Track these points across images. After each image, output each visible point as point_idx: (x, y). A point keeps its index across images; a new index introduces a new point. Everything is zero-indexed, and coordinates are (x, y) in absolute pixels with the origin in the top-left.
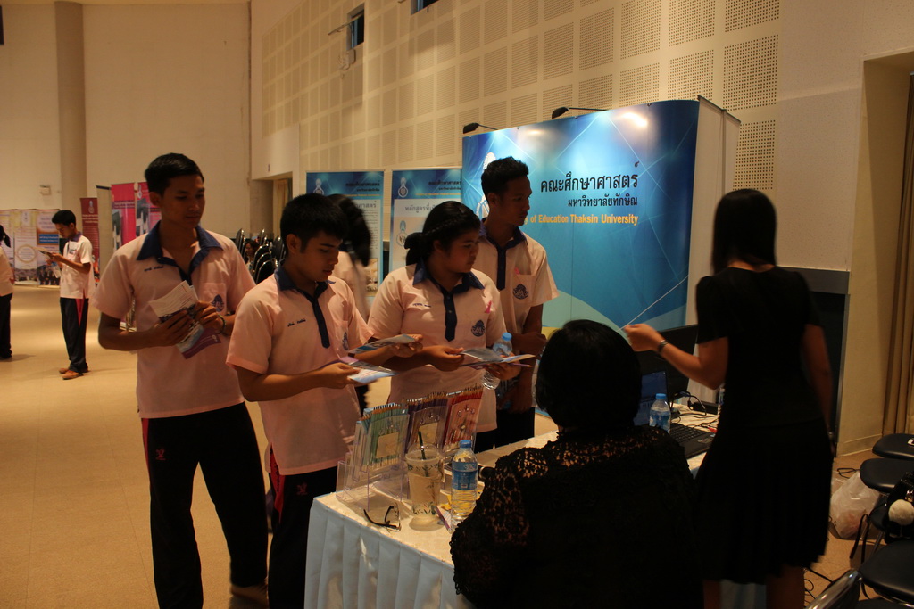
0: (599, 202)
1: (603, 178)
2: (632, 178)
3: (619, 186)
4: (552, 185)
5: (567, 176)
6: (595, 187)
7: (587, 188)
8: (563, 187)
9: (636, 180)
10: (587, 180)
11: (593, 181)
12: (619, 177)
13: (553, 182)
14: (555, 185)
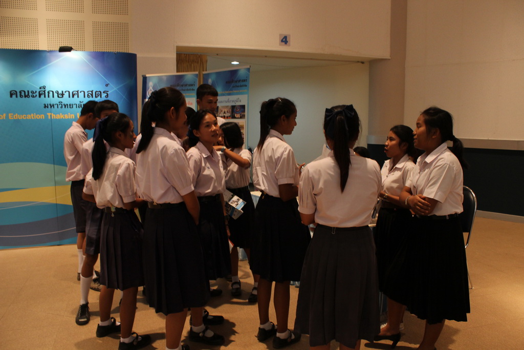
0: (75, 106)
1: (78, 92)
2: (104, 92)
3: (92, 97)
4: (23, 94)
5: (40, 88)
6: (69, 97)
7: (63, 97)
8: (36, 96)
9: (107, 94)
10: (62, 92)
11: (67, 93)
12: (92, 92)
13: (25, 92)
14: (27, 94)
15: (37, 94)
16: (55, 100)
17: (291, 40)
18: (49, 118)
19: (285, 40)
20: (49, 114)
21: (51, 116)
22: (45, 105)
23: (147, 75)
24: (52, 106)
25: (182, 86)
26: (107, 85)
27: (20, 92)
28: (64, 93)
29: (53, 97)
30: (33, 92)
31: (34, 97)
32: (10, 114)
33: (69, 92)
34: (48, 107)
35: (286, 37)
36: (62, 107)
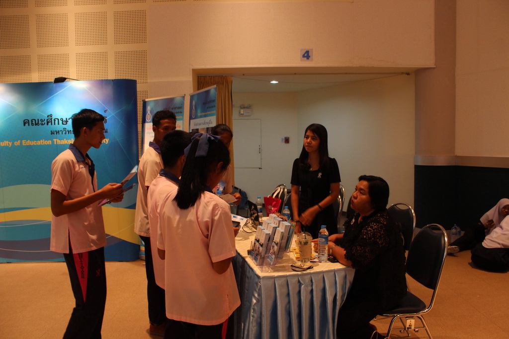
4: (34, 122)
5: (48, 117)
7: (67, 123)
10: (66, 119)
13: (35, 120)
14: (37, 122)
15: (46, 122)
16: (60, 127)
17: (314, 55)
18: (55, 143)
19: (307, 55)
20: (55, 140)
21: (57, 141)
22: (52, 131)
23: (147, 100)
24: (58, 132)
26: (105, 111)
27: (32, 121)
28: (68, 120)
29: (59, 124)
30: (42, 120)
31: (43, 125)
32: (23, 141)
34: (54, 134)
35: (307, 52)
36: (66, 133)
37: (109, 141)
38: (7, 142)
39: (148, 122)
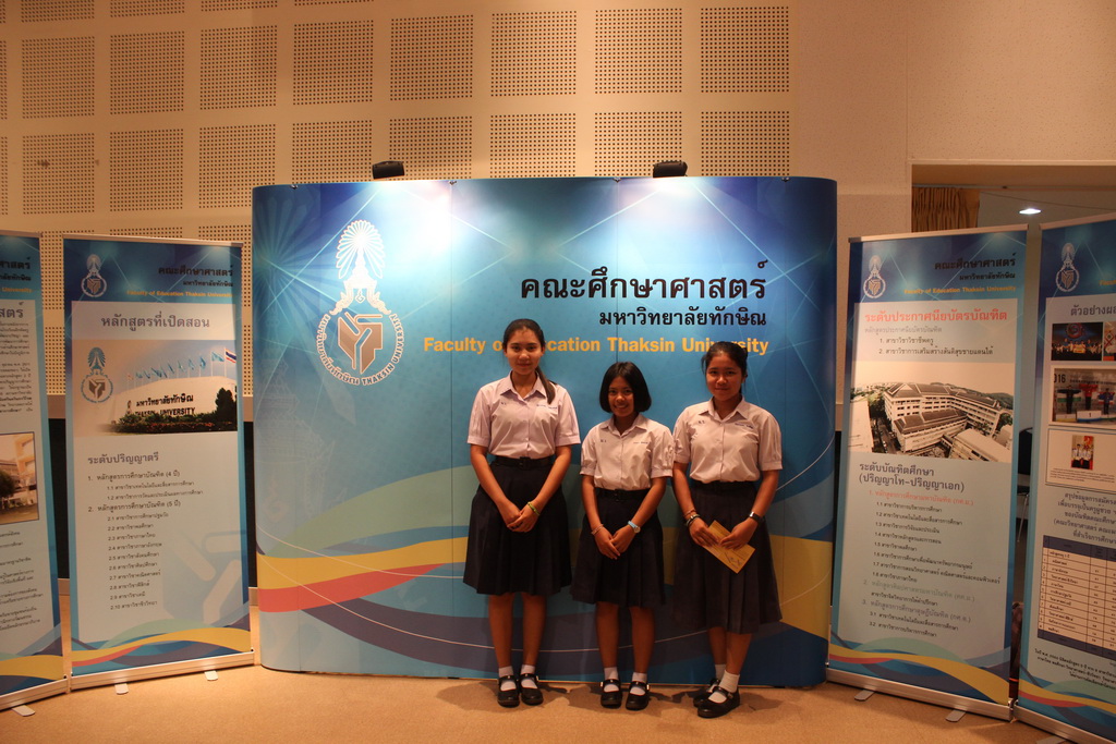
0: (676, 320)
1: (686, 281)
2: (753, 283)
3: (723, 296)
4: (552, 288)
5: (594, 273)
6: (664, 296)
7: (647, 295)
8: (583, 291)
9: (762, 288)
10: (648, 281)
11: (660, 284)
12: (722, 281)
13: (556, 282)
14: (560, 288)
15: (586, 287)
16: (630, 303)
18: (613, 349)
21: (617, 343)
22: (603, 315)
23: (864, 239)
24: (620, 318)
25: (974, 265)
26: (761, 265)
27: (546, 284)
28: (651, 284)
29: (624, 295)
30: (575, 283)
31: (576, 296)
33: (664, 282)
34: (609, 322)
36: (644, 322)
37: (767, 350)
38: (473, 341)
39: (868, 300)
